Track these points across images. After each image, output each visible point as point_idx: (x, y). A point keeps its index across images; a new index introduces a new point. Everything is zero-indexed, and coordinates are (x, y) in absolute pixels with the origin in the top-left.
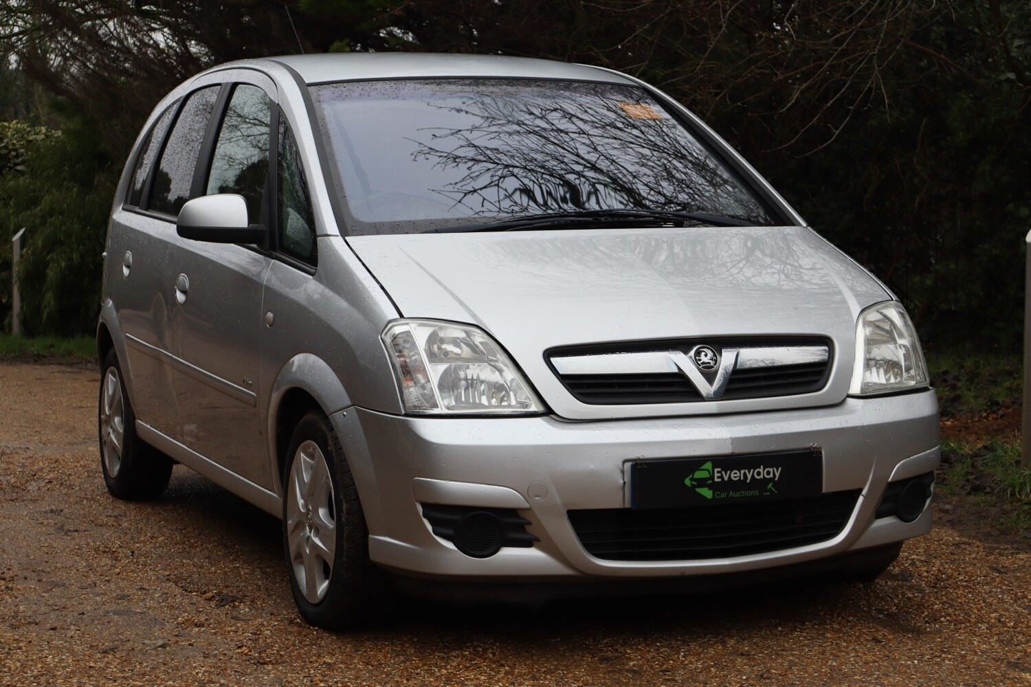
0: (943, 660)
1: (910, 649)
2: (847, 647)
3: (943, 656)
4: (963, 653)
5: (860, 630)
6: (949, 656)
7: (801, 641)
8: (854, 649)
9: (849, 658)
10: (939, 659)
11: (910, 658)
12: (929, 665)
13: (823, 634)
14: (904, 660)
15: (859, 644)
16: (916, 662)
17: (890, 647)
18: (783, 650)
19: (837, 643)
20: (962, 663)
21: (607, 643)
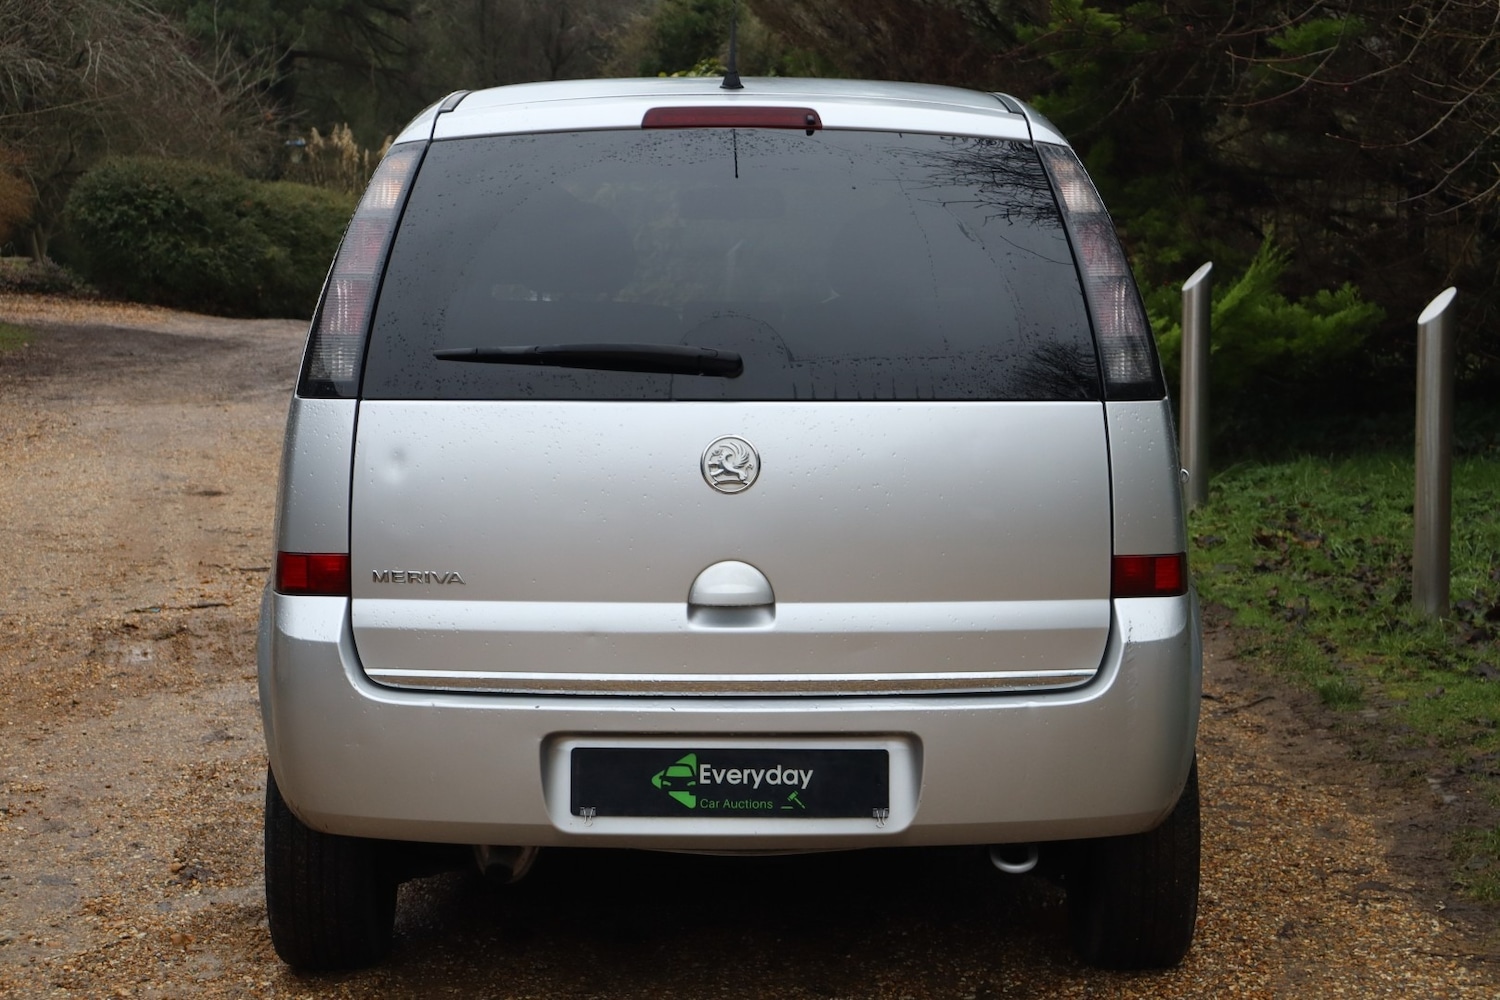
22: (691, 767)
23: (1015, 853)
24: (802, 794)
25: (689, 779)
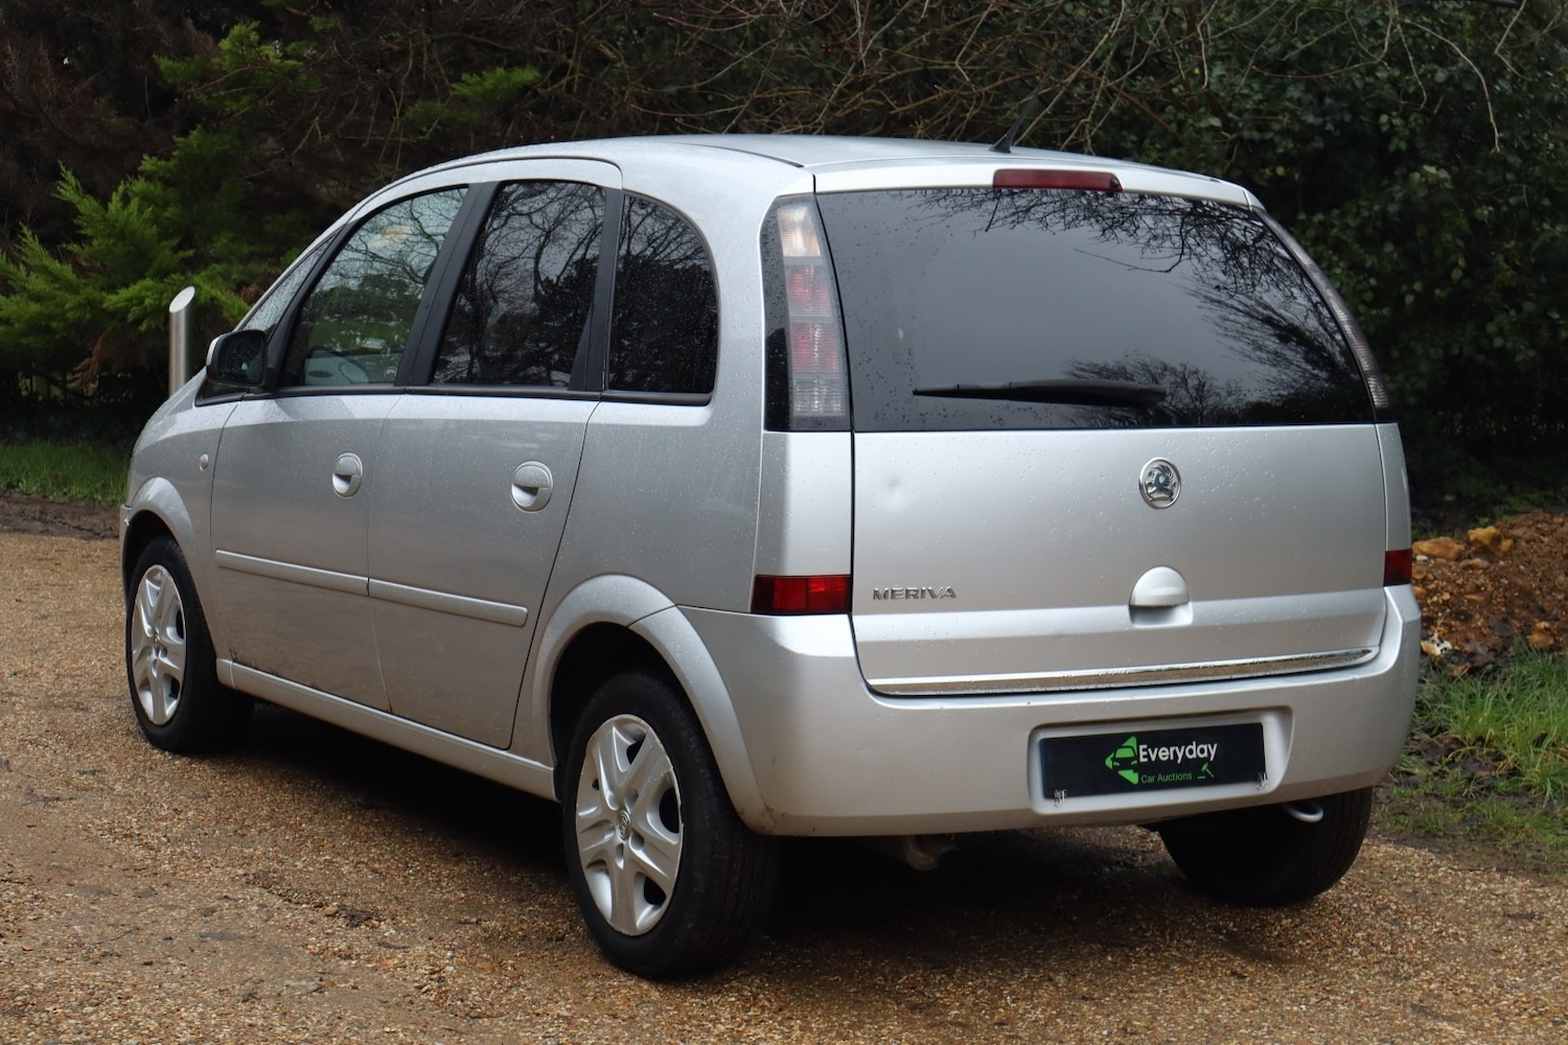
0: (1335, 1003)
1: (1286, 988)
2: (1208, 986)
3: (1331, 998)
4: (1352, 992)
5: (1208, 958)
6: (1339, 998)
7: (1146, 978)
8: (1217, 989)
9: (1220, 1002)
10: (1328, 1004)
11: (1294, 1002)
12: (1320, 1011)
13: (1167, 966)
14: (1288, 1005)
15: (1219, 982)
16: (1303, 1007)
17: (1260, 984)
18: (1132, 991)
19: (1193, 981)
20: (1360, 1008)
21: (904, 982)
22: (1133, 748)
23: (1307, 806)
24: (1212, 765)
25: (1131, 759)
